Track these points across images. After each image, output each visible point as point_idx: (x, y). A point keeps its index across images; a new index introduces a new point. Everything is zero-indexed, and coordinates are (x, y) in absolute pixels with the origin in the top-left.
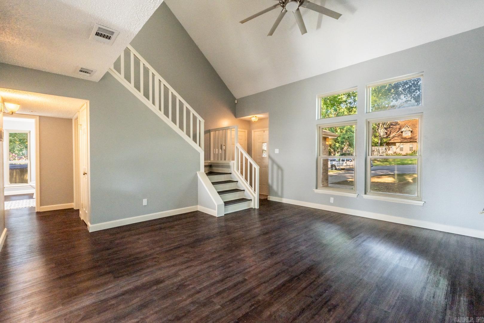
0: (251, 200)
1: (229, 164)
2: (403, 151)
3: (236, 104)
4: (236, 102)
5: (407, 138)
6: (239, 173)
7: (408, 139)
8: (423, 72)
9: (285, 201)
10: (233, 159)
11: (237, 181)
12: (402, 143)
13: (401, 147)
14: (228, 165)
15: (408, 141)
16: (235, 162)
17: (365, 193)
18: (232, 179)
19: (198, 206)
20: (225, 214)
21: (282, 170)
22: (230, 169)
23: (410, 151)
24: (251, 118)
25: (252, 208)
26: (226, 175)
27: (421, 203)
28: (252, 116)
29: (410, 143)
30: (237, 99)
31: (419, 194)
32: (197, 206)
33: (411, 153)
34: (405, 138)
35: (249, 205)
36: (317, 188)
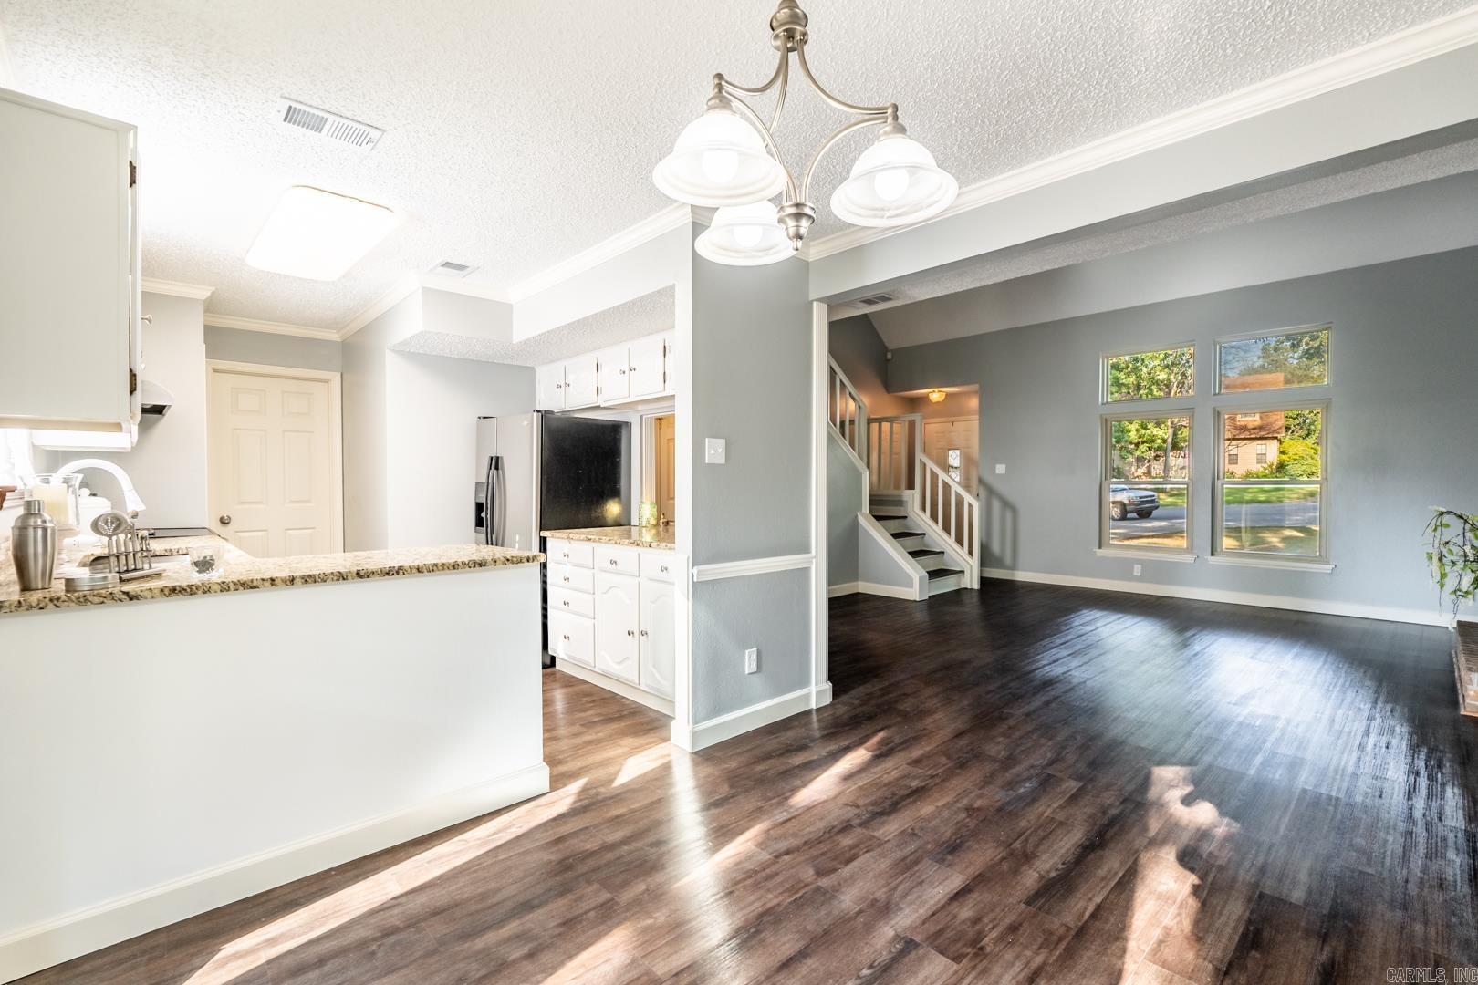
0: (962, 572)
1: (901, 496)
2: (1237, 463)
3: (889, 360)
4: (889, 356)
5: (1250, 426)
6: (926, 517)
7: (1252, 431)
8: (1331, 323)
9: (1022, 576)
10: (911, 486)
11: (924, 534)
12: (1234, 443)
13: (1231, 452)
14: (898, 499)
15: (1252, 436)
16: (917, 493)
17: (1212, 555)
18: (907, 528)
19: (860, 583)
20: (930, 597)
21: (1014, 510)
22: (902, 508)
23: (1258, 463)
24: (928, 394)
25: (966, 589)
26: (897, 521)
27: (1328, 568)
28: (931, 390)
29: (1260, 442)
30: (892, 351)
31: (1323, 554)
32: (855, 583)
33: (1261, 469)
34: (1244, 428)
35: (959, 583)
36: (1100, 547)
